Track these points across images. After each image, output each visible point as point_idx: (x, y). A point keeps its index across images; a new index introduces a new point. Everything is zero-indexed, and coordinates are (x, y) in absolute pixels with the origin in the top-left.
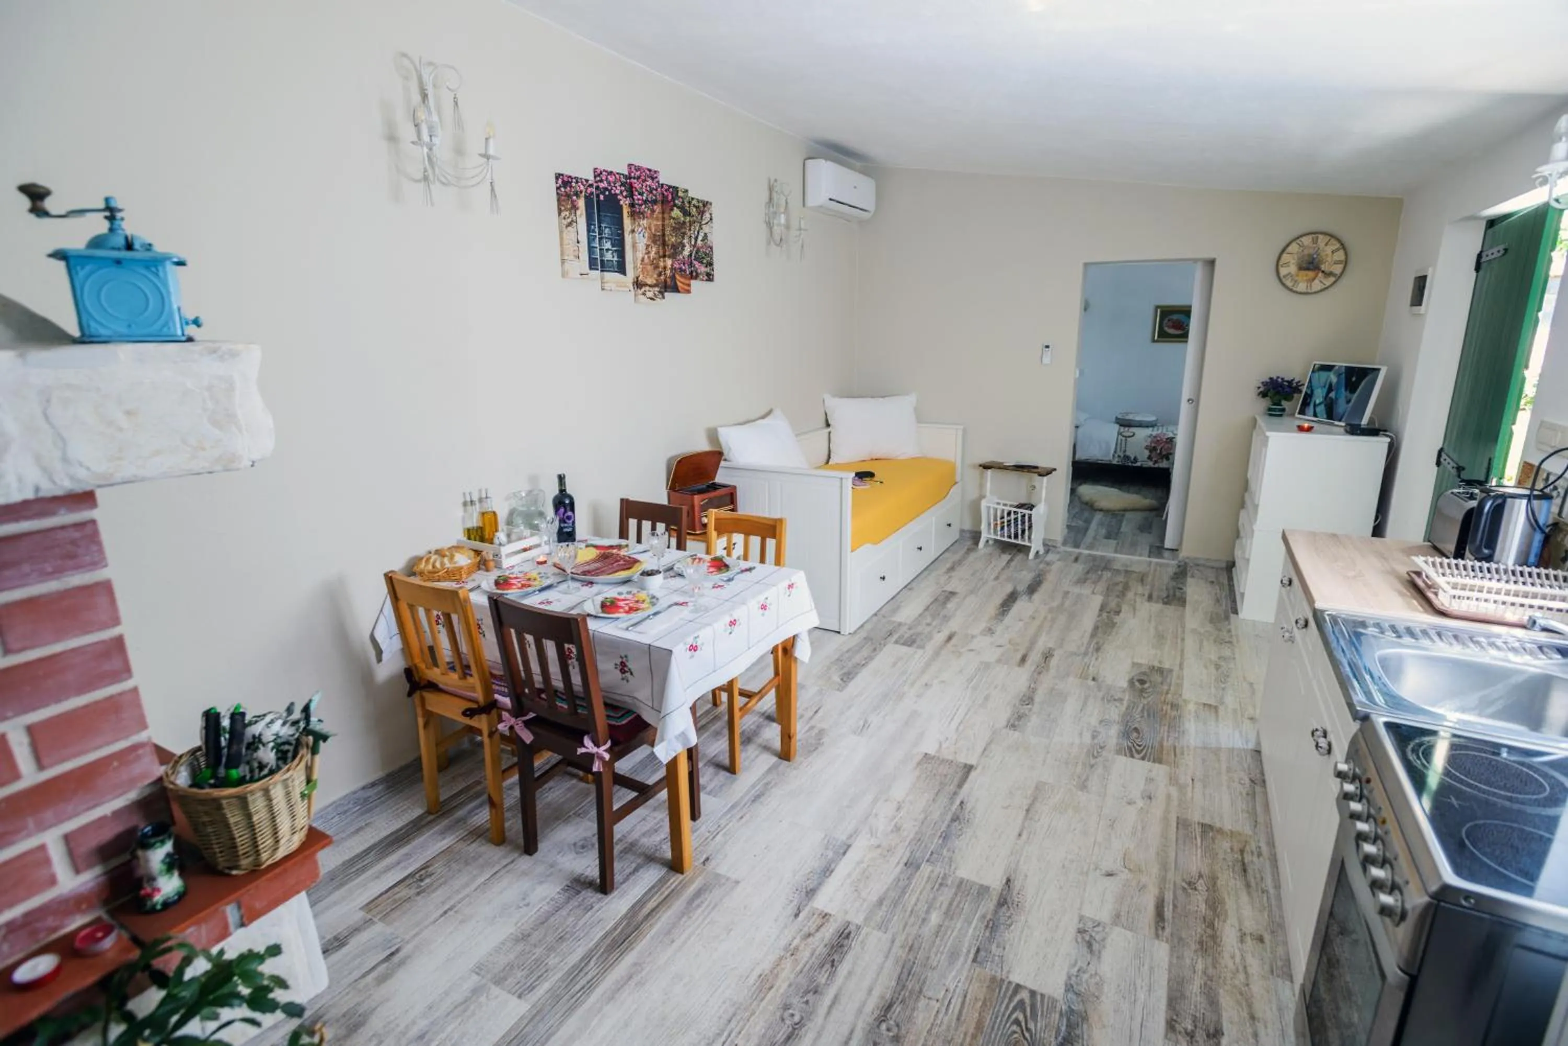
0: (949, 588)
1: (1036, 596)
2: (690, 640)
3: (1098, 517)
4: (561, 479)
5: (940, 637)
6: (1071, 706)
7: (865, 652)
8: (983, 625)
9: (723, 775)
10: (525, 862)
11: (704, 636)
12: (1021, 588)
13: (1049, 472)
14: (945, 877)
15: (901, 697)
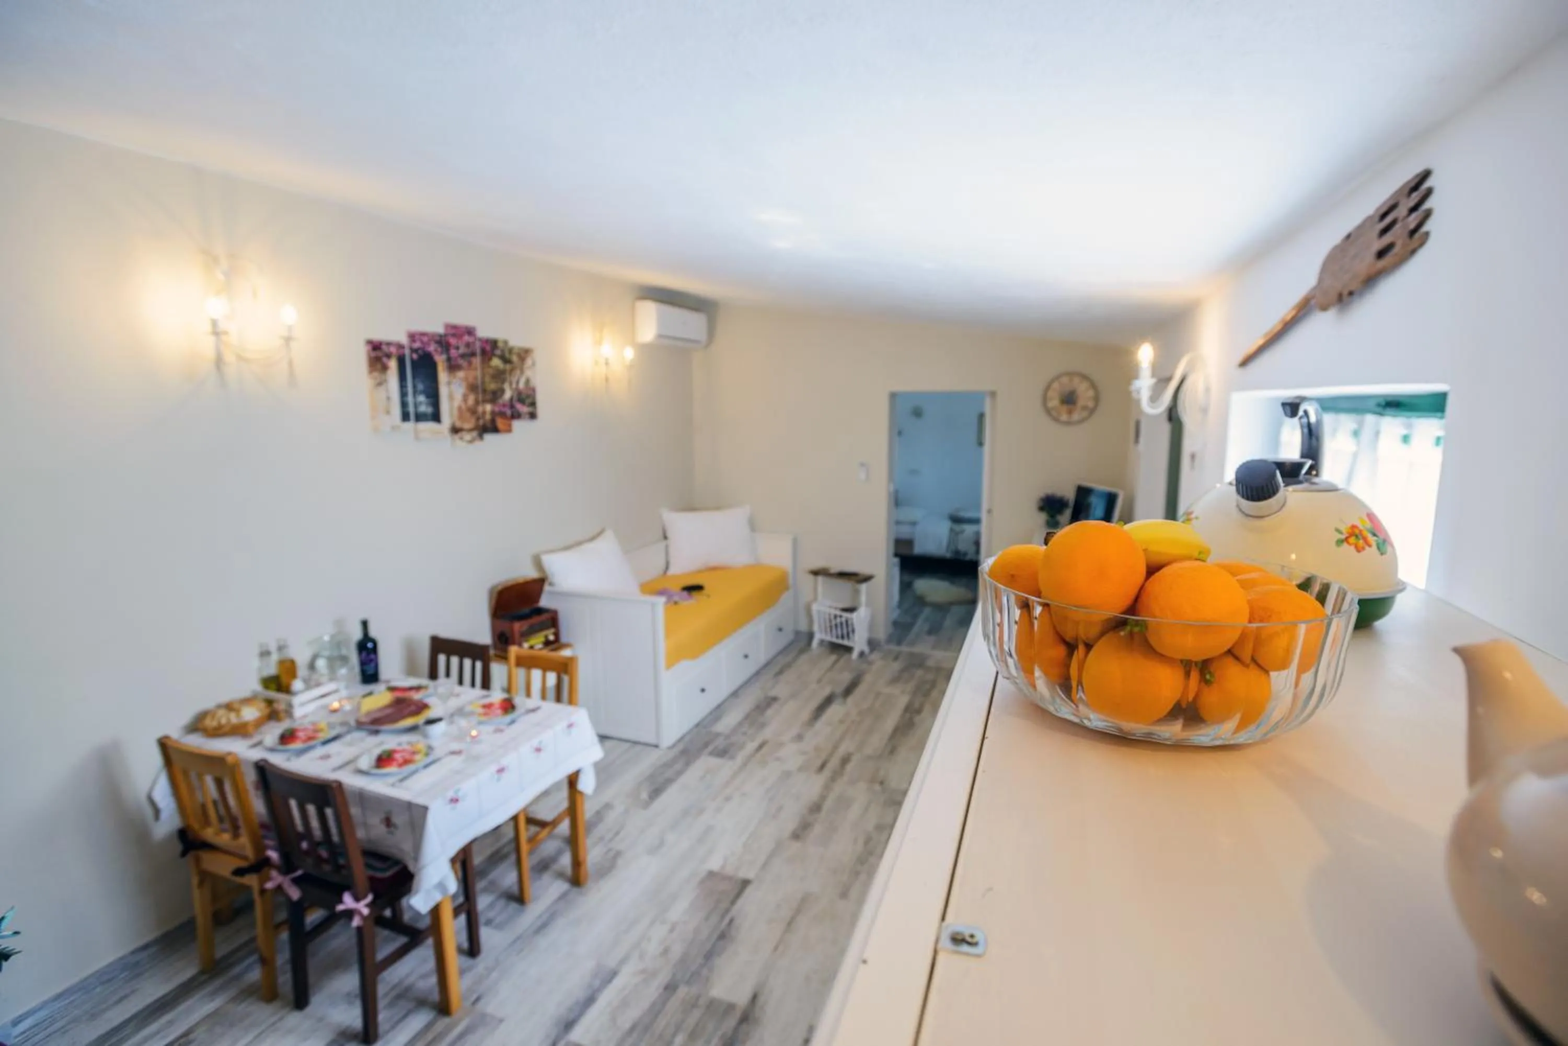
0: (773, 693)
1: (850, 700)
2: (450, 794)
3: (927, 611)
4: (365, 624)
5: (751, 746)
6: (855, 811)
7: (678, 766)
8: (794, 731)
9: (514, 906)
10: (294, 1018)
11: (467, 787)
12: (839, 689)
13: (867, 579)
14: (698, 997)
15: (701, 811)
